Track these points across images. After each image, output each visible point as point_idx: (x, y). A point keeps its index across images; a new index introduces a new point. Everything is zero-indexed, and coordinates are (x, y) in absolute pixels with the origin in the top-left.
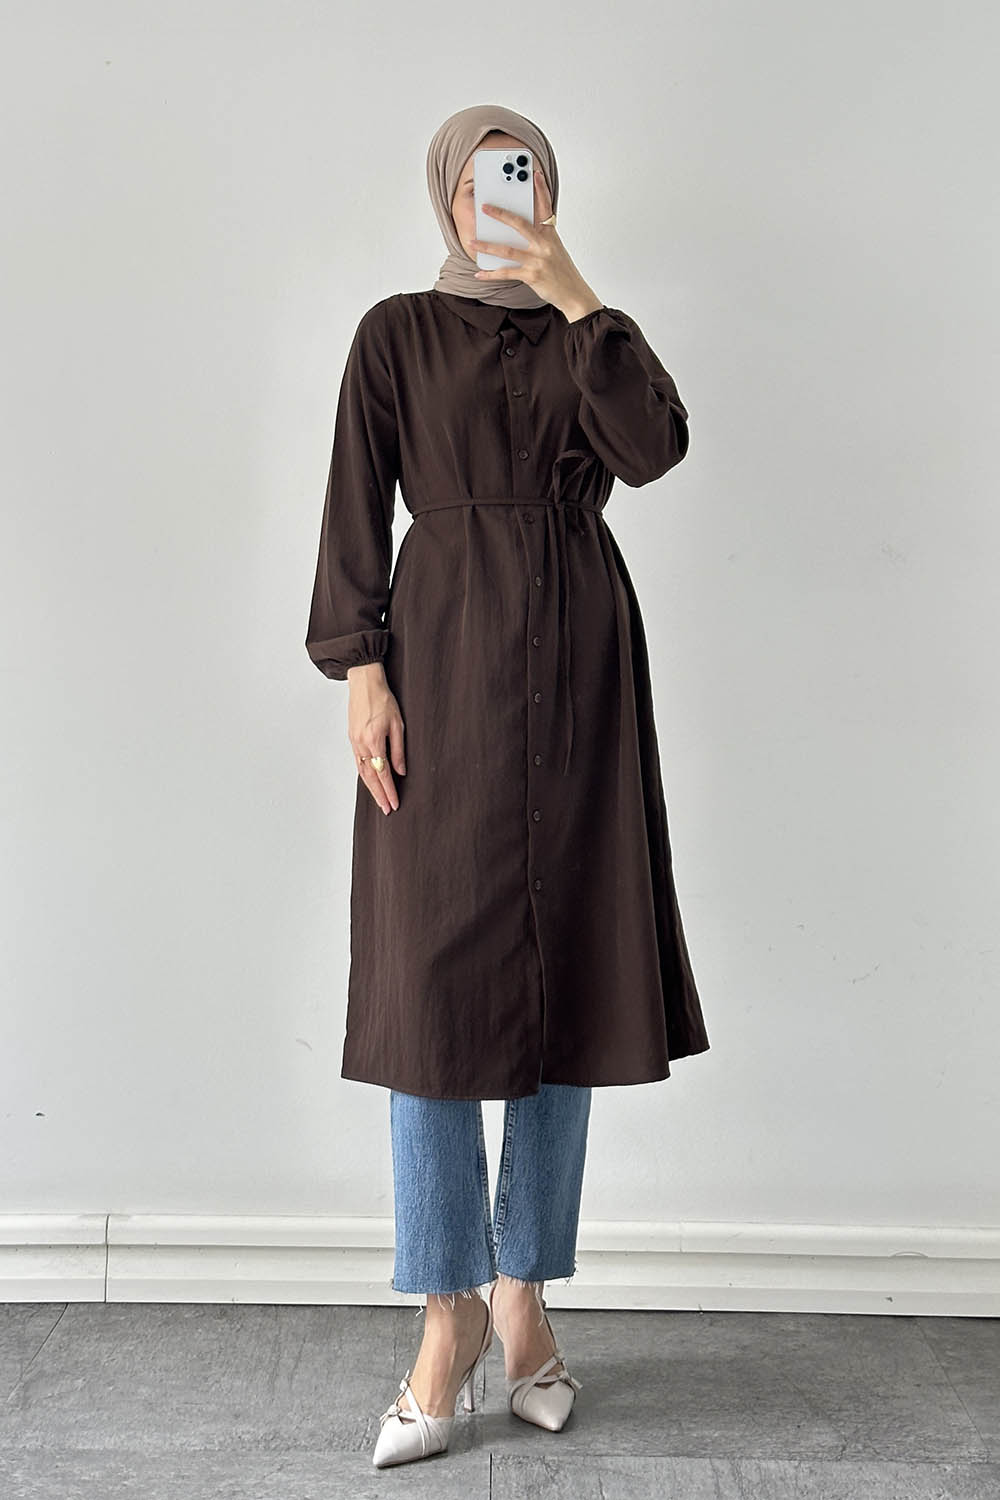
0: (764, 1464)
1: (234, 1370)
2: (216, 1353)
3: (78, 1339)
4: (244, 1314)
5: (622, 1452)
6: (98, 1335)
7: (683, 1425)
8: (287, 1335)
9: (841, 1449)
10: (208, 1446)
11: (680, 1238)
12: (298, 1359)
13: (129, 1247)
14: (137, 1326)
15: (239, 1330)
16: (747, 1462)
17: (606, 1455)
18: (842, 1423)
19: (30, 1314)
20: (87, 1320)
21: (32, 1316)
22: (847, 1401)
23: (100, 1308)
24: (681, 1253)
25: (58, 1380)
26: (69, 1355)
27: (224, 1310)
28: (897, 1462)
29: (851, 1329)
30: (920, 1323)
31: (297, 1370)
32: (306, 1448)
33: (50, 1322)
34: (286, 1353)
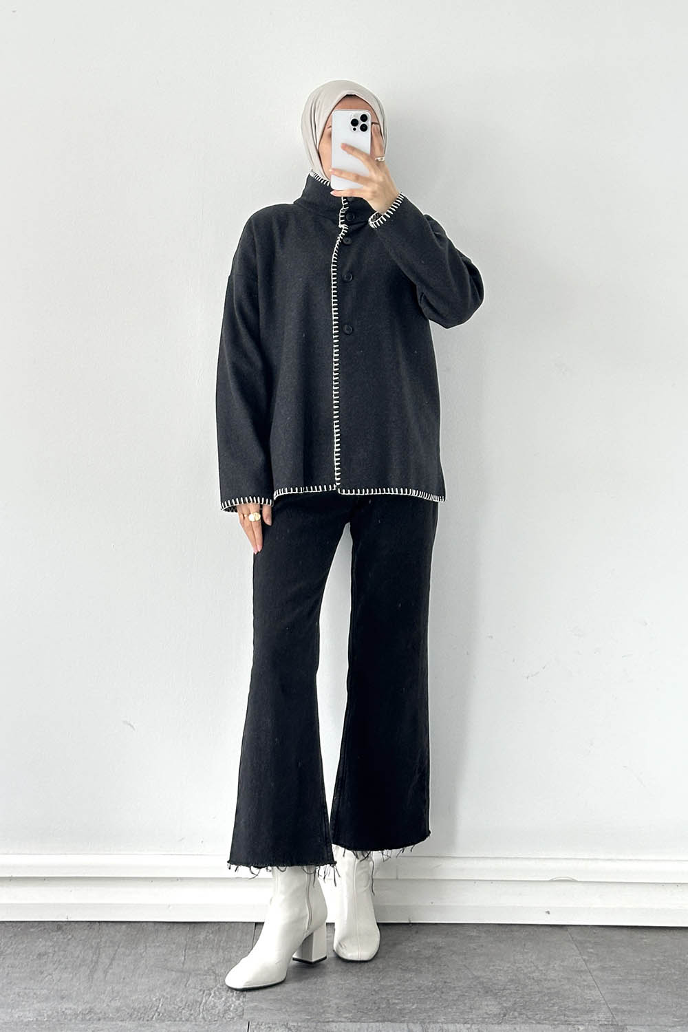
0: (445, 1026)
1: (63, 966)
2: (51, 955)
4: (74, 928)
5: (343, 1020)
7: (390, 1001)
8: (106, 942)
9: (502, 1016)
10: (39, 1018)
11: (397, 869)
12: (113, 959)
15: (69, 940)
16: (433, 1025)
17: (333, 1021)
18: (505, 998)
22: (509, 984)
24: (397, 879)
27: (59, 926)
28: (543, 1024)
30: (569, 930)
31: (111, 967)
32: (112, 1019)
34: (104, 955)
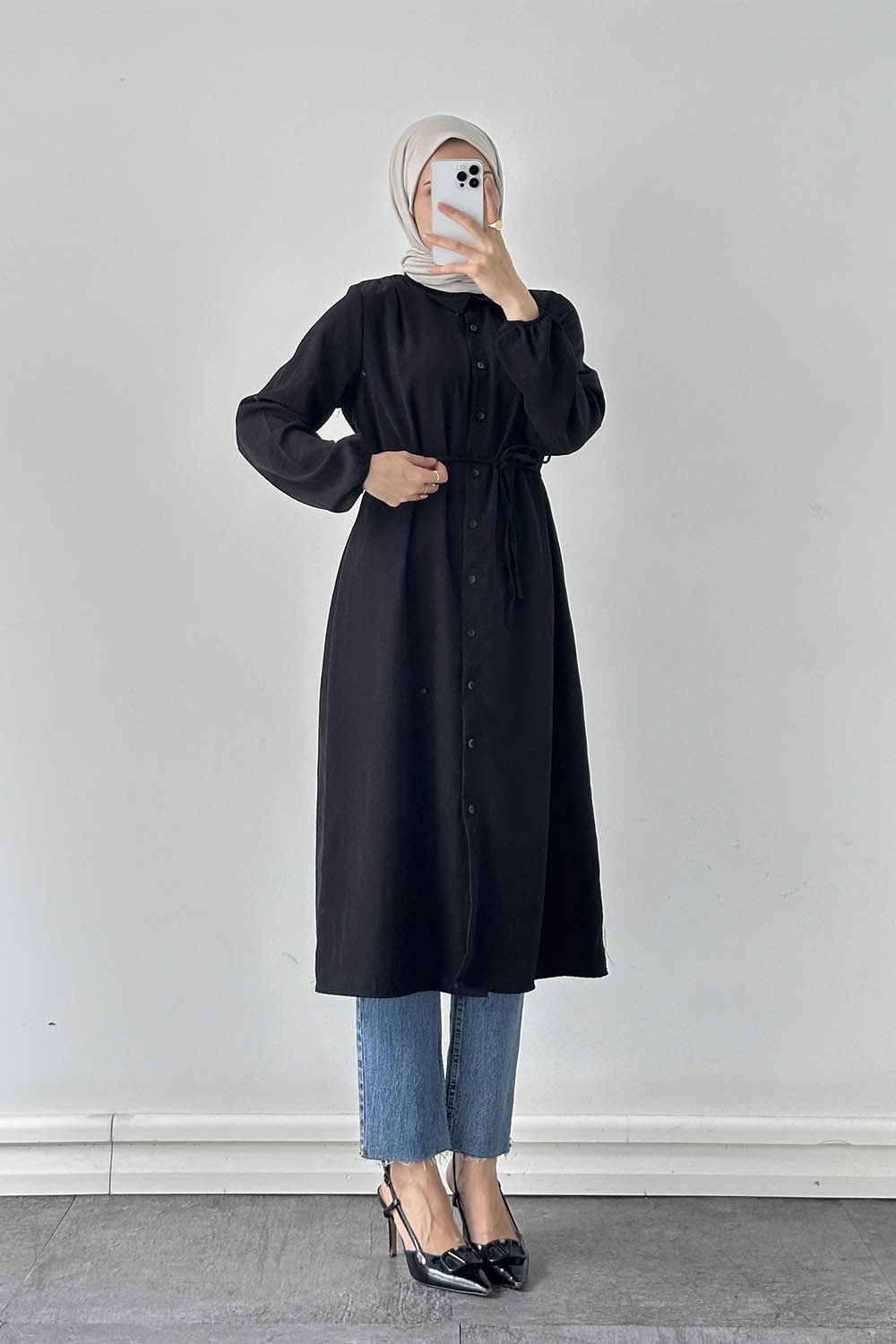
0: (706, 1331)
1: (226, 1253)
2: (211, 1238)
3: (85, 1228)
4: (234, 1203)
5: (577, 1321)
6: (103, 1224)
7: (632, 1297)
8: (273, 1222)
9: (775, 1315)
10: (206, 1320)
11: (628, 1130)
12: (285, 1243)
13: (132, 1143)
14: (138, 1216)
15: (230, 1218)
16: (690, 1329)
17: (564, 1324)
18: (774, 1294)
19: (42, 1206)
20: (93, 1210)
21: (43, 1207)
22: (779, 1275)
23: (105, 1199)
24: (628, 1143)
25: (68, 1263)
26: (77, 1241)
27: (216, 1200)
28: (825, 1327)
29: (782, 1210)
30: (844, 1204)
31: (283, 1253)
32: (293, 1321)
33: (60, 1213)
34: (273, 1237)
